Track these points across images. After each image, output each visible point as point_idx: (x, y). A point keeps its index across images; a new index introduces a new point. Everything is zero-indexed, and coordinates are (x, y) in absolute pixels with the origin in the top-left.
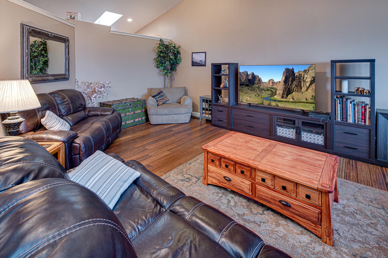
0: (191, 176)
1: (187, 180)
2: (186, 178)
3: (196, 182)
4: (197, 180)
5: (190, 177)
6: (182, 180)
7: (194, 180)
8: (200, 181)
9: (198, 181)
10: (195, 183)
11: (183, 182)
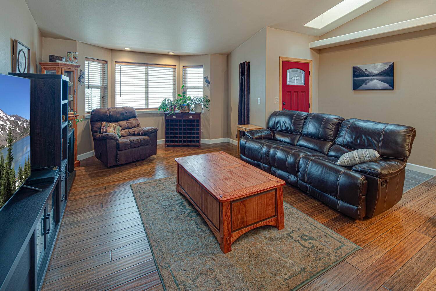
0: (299, 242)
1: (306, 238)
2: (308, 241)
3: (292, 232)
4: (292, 235)
5: (301, 242)
6: (312, 238)
7: (295, 235)
8: (288, 232)
9: (290, 233)
10: (294, 230)
11: (310, 235)
